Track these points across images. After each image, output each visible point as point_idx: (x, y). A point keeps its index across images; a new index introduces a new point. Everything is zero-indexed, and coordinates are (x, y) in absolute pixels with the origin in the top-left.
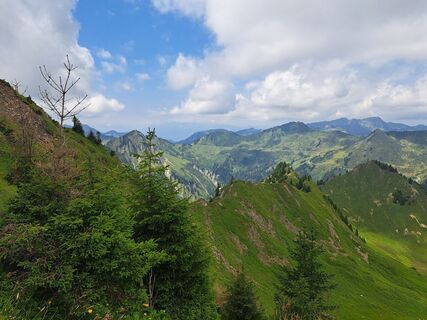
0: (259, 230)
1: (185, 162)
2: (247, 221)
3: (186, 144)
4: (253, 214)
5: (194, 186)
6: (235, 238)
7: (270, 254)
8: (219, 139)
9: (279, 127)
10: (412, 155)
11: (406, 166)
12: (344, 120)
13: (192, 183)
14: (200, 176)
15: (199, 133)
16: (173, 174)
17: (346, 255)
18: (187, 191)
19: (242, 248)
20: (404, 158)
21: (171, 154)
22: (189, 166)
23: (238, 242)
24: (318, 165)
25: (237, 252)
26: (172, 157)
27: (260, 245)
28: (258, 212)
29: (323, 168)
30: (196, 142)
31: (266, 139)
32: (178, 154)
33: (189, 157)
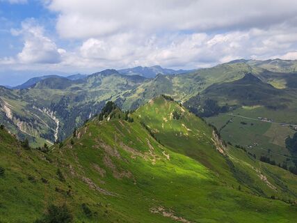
0: (110, 157)
1: (25, 104)
2: (102, 152)
3: (23, 88)
4: (103, 146)
5: (36, 122)
6: (96, 167)
7: (120, 171)
8: (53, 83)
9: (99, 73)
10: (178, 88)
11: (176, 95)
12: (140, 67)
13: (33, 120)
14: (40, 114)
15: (35, 78)
16: (14, 114)
17: (159, 159)
18: (29, 127)
19: (102, 172)
20: (174, 90)
21: (10, 98)
22: (29, 107)
23: (99, 169)
24: (128, 98)
25: (100, 176)
26: (11, 101)
27: (113, 167)
28: (107, 144)
29: (131, 100)
30: (33, 86)
31: (91, 82)
32: (17, 97)
33: (28, 99)
